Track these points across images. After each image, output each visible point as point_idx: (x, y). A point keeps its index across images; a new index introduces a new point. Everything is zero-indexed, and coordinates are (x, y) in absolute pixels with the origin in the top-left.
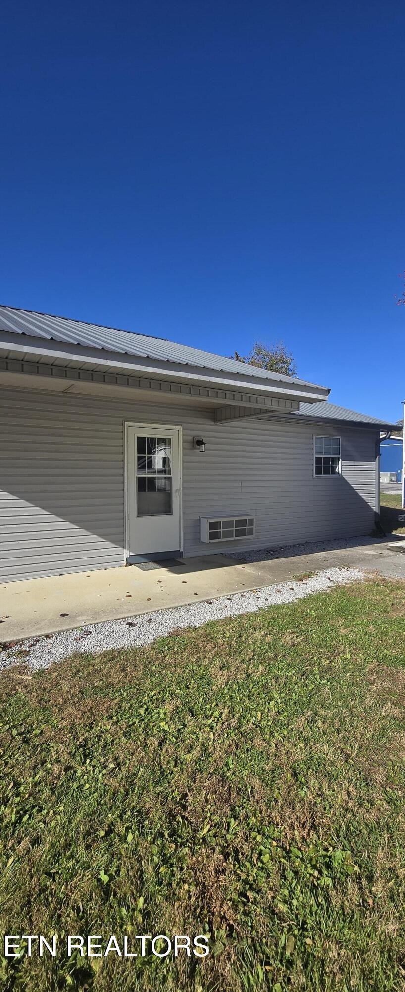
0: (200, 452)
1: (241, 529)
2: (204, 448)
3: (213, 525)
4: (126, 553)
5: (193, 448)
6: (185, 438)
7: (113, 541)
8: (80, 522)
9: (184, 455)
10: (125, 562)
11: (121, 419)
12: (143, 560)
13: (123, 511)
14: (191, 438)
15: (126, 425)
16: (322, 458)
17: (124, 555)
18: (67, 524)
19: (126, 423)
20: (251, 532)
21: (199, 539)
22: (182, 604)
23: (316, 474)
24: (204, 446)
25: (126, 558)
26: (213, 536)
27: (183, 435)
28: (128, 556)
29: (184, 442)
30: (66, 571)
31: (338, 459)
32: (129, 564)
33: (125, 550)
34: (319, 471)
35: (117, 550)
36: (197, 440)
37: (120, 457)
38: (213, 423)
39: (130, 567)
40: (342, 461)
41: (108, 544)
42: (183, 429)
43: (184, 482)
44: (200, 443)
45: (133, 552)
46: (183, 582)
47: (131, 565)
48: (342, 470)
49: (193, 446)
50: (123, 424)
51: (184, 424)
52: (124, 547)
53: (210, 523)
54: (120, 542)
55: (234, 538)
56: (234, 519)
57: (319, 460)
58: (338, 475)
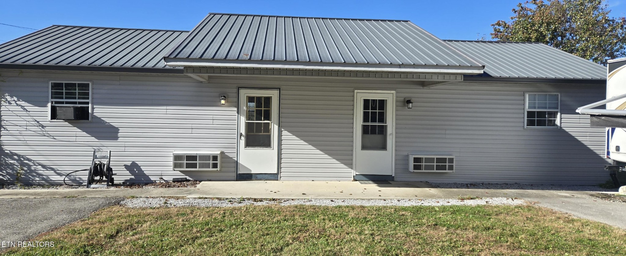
0: (408, 108)
1: (441, 165)
2: (411, 106)
3: (416, 160)
4: (353, 173)
5: (404, 106)
6: (398, 99)
7: (345, 164)
8: (326, 150)
9: (397, 110)
10: (352, 179)
11: (353, 88)
12: (365, 178)
13: (352, 146)
14: (402, 99)
15: (355, 92)
16: (535, 112)
17: (352, 174)
18: (318, 152)
19: (356, 91)
20: (451, 168)
21: (408, 169)
22: (367, 198)
23: (527, 125)
24: (411, 104)
25: (354, 176)
26: (416, 167)
27: (397, 97)
28: (355, 175)
29: (397, 101)
30: (316, 179)
31: (557, 112)
32: (355, 180)
33: (352, 170)
34: (531, 123)
35: (348, 170)
36: (407, 100)
37: (351, 112)
38: (422, 88)
39: (356, 182)
40: (561, 114)
41: (342, 165)
42: (397, 93)
43: (396, 128)
44: (409, 102)
45: (358, 172)
46: (379, 191)
47: (356, 180)
48: (561, 123)
49: (404, 104)
50: (353, 92)
51: (397, 89)
52: (352, 169)
53: (414, 158)
54: (350, 165)
55: (435, 171)
56: (435, 157)
57: (530, 114)
58: (556, 127)
